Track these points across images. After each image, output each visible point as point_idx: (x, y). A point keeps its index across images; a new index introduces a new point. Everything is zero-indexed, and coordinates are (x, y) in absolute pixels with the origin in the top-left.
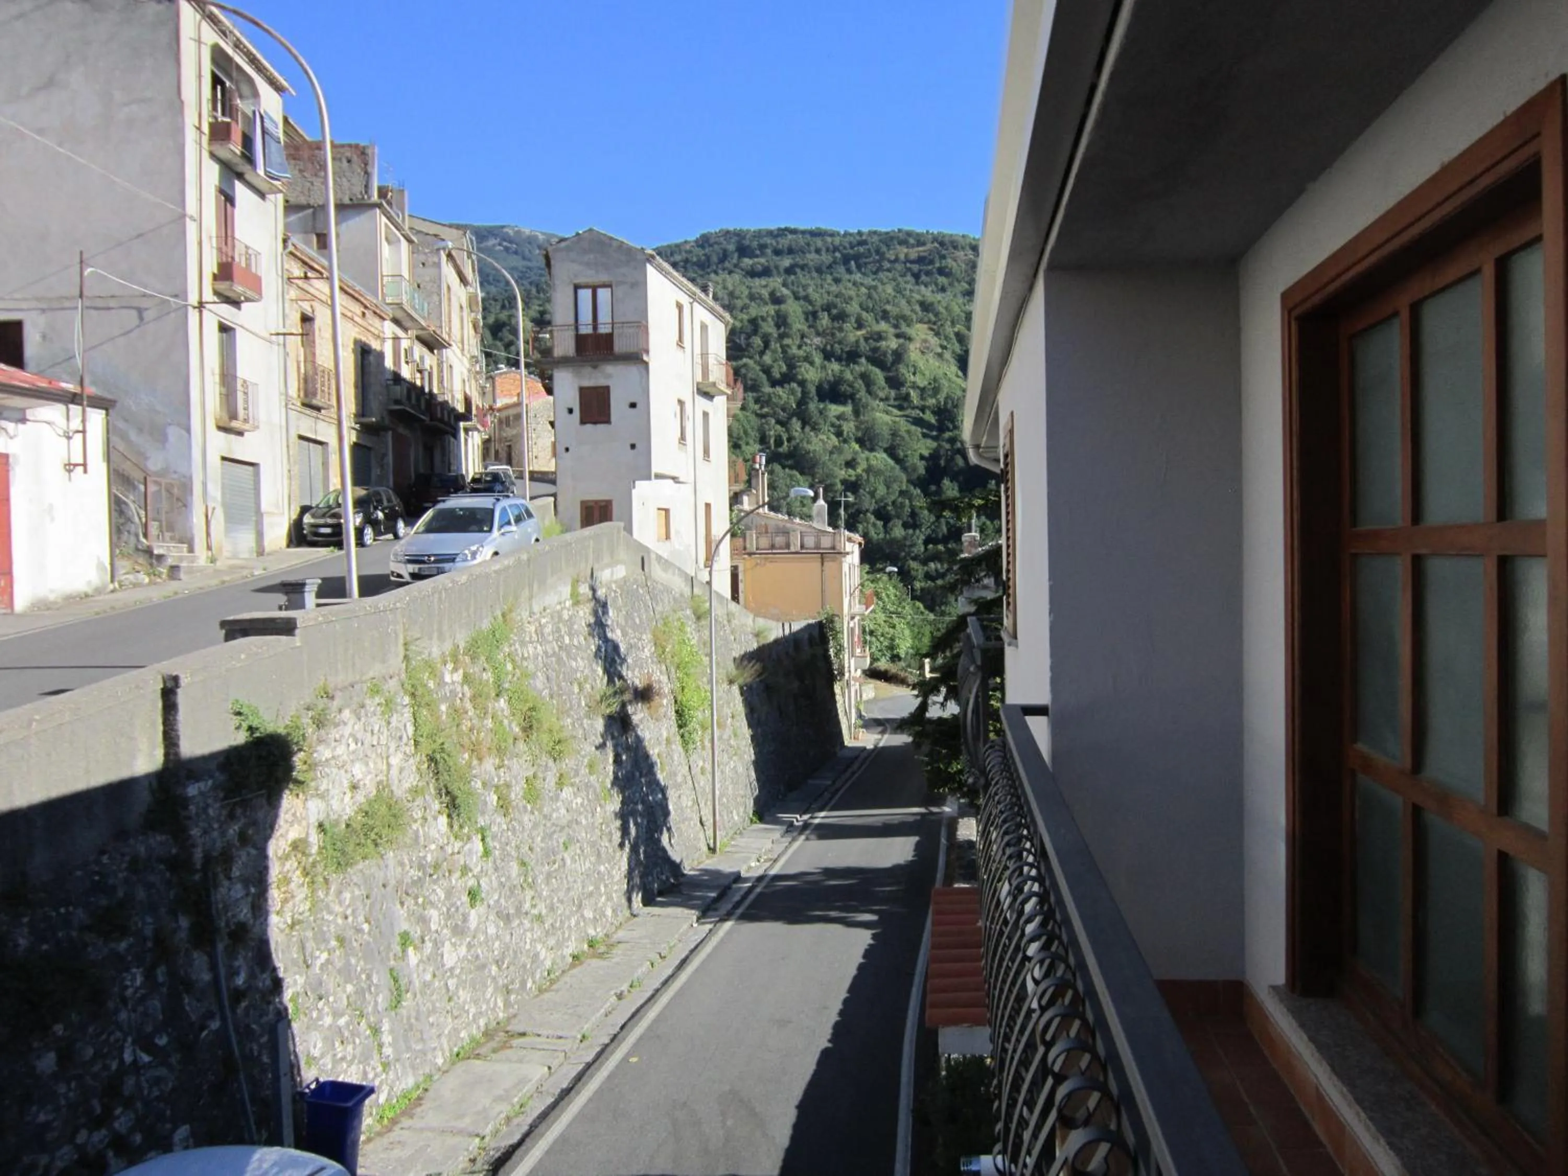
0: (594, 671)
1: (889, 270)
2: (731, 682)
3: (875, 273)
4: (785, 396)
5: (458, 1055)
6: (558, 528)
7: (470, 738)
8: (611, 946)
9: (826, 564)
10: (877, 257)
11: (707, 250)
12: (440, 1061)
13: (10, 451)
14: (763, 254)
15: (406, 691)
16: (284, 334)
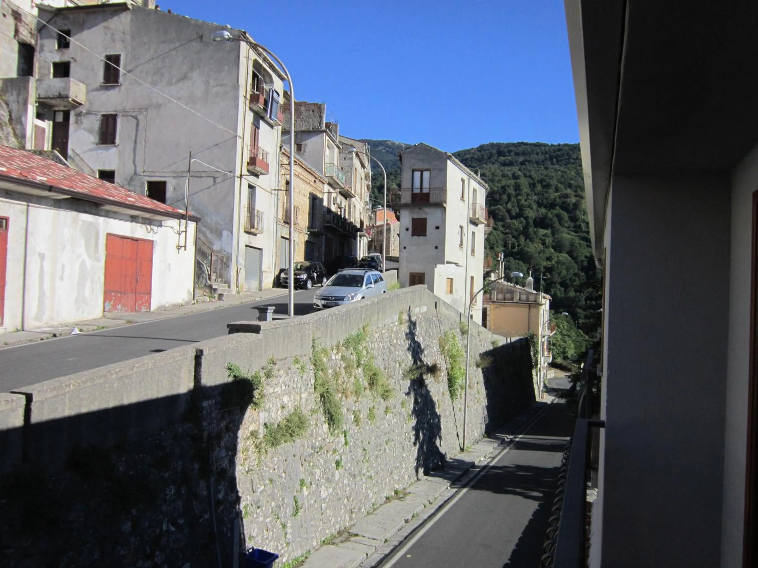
0: (407, 357)
1: (573, 163)
2: (478, 366)
3: (566, 165)
4: (517, 224)
5: (324, 542)
6: (398, 285)
7: (342, 387)
8: (406, 494)
9: (531, 309)
10: (567, 157)
11: (482, 153)
12: (315, 544)
13: (154, 239)
14: (510, 155)
15: (312, 363)
16: (278, 190)
